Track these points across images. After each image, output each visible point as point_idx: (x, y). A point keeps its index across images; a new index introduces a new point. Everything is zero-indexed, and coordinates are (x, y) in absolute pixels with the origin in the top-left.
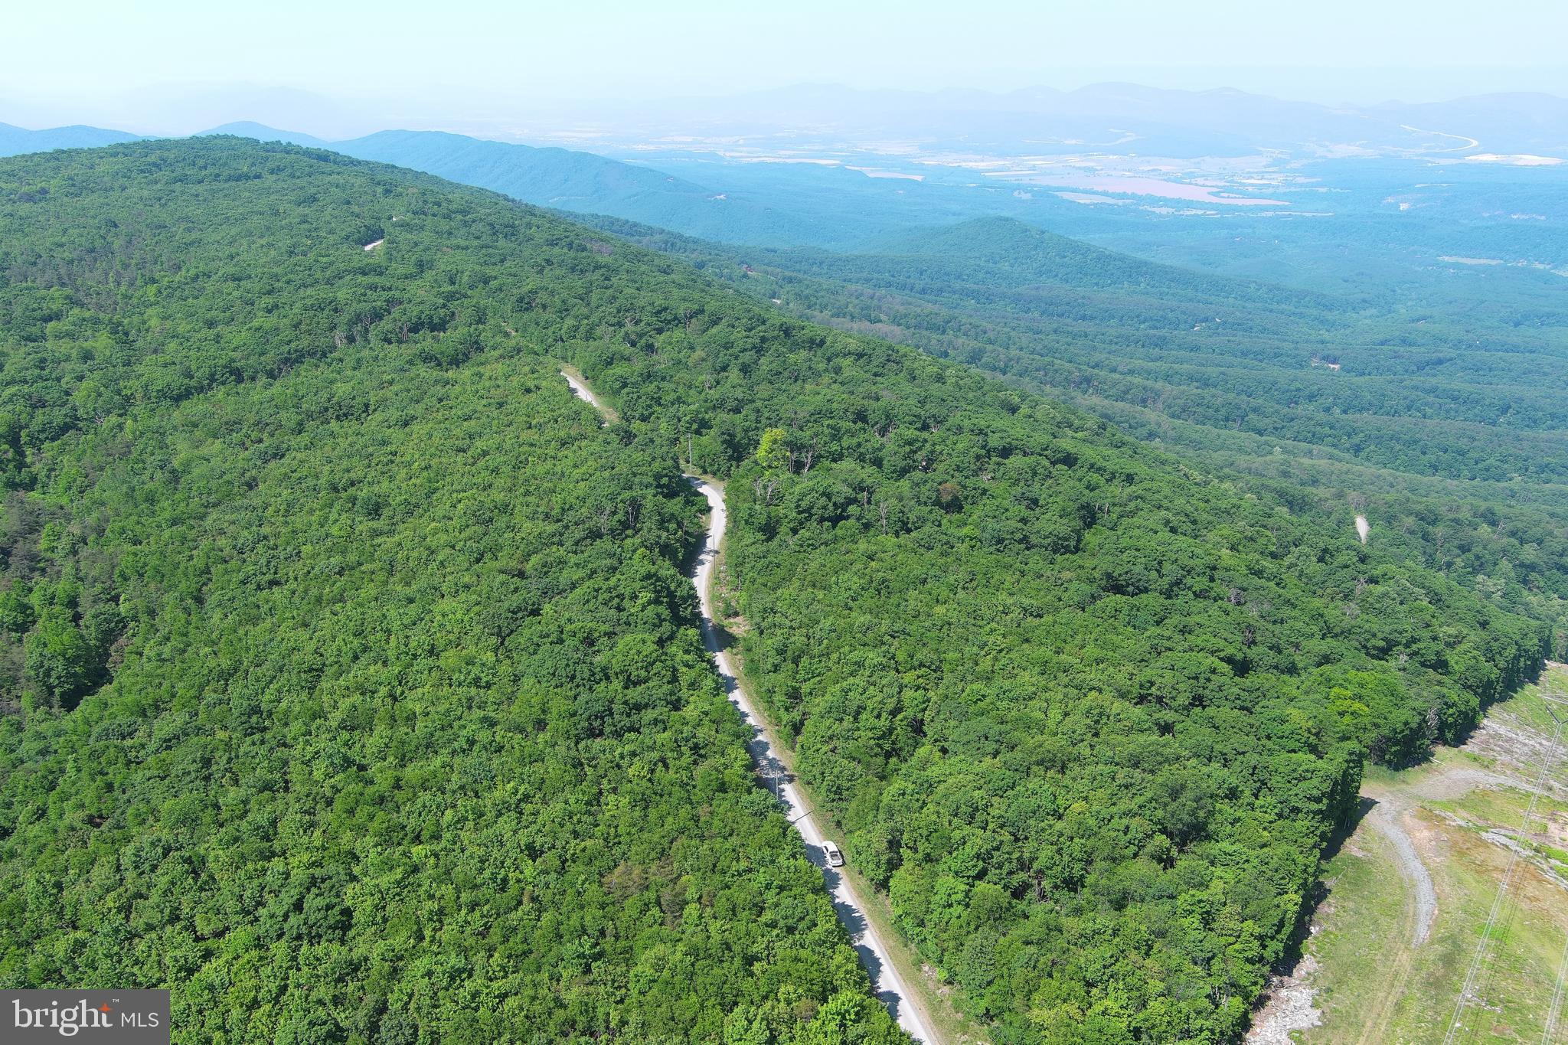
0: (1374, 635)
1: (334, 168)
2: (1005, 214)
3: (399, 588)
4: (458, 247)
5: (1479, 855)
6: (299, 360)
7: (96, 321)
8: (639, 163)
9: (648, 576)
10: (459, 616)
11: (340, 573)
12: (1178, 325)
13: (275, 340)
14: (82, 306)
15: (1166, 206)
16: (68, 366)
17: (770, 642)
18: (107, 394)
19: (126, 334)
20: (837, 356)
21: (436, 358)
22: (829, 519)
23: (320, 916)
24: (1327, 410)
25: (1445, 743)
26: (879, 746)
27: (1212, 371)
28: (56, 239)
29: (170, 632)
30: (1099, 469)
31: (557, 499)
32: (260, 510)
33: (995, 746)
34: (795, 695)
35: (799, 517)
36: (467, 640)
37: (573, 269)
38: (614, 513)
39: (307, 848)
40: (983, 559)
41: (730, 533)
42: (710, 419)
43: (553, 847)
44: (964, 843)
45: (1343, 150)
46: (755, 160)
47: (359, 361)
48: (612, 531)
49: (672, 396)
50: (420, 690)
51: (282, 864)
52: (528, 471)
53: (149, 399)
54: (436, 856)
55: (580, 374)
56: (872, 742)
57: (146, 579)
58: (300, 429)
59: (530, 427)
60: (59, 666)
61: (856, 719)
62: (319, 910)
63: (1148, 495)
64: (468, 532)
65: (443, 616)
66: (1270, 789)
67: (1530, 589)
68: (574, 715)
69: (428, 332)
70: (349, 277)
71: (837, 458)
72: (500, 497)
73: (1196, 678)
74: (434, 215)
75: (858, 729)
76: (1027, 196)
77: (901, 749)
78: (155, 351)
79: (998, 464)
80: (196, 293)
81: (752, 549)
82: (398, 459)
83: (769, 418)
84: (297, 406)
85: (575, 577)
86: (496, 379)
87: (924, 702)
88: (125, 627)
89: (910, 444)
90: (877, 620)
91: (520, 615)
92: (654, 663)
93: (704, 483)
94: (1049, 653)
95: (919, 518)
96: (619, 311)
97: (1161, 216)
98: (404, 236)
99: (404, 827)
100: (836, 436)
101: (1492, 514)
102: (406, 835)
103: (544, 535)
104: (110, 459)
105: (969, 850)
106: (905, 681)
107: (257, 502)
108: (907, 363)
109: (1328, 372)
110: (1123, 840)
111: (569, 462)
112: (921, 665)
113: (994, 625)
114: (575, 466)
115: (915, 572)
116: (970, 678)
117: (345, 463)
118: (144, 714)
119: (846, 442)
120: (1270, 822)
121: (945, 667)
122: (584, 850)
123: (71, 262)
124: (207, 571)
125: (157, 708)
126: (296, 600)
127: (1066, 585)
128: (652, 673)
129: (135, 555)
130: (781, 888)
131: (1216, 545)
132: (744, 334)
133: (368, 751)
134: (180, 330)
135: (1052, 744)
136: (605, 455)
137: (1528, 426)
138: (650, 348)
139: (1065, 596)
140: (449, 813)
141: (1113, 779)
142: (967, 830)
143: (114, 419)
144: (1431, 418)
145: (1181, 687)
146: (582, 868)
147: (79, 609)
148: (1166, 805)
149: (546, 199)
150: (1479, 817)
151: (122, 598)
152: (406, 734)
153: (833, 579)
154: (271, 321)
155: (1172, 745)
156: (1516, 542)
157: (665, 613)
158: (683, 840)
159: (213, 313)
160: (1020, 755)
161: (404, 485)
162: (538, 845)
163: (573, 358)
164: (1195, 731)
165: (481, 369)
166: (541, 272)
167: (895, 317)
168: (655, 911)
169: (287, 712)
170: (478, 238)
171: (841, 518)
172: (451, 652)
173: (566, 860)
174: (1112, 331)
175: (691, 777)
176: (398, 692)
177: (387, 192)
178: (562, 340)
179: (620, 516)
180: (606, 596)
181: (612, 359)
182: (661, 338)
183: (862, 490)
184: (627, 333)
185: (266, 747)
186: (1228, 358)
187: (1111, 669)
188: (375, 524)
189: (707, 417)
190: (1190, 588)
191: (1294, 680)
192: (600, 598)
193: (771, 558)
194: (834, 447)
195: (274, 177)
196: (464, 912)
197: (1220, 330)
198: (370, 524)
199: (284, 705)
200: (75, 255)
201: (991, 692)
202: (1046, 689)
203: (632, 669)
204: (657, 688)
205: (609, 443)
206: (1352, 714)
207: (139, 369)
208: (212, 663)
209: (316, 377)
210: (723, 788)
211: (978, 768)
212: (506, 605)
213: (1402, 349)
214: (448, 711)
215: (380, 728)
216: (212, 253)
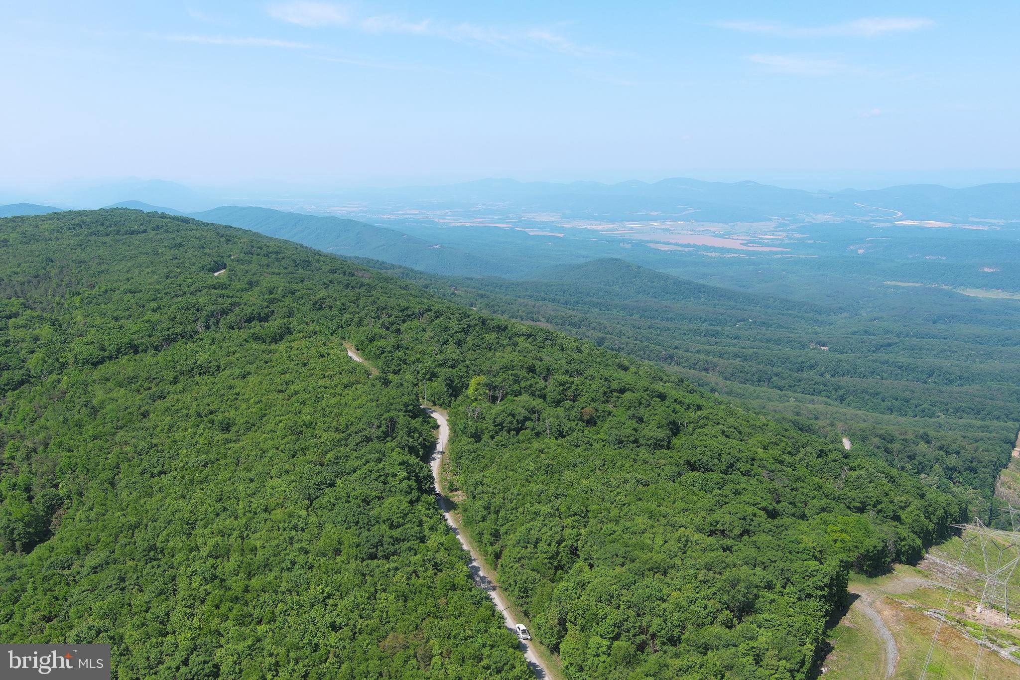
0: (854, 500)
1: (194, 227)
2: (615, 256)
3: (244, 474)
4: (274, 273)
5: (923, 624)
6: (175, 340)
7: (41, 318)
8: (385, 226)
9: (402, 463)
10: (282, 489)
11: (205, 466)
12: (726, 323)
13: (159, 328)
14: (32, 309)
15: (715, 252)
16: (24, 345)
17: (480, 502)
18: (50, 361)
19: (60, 326)
20: (515, 336)
21: (263, 338)
22: (514, 430)
23: (200, 668)
24: (822, 375)
25: (901, 562)
26: (550, 563)
27: (748, 351)
28: (13, 270)
29: (93, 505)
30: (680, 402)
31: (343, 419)
32: (151, 430)
33: (623, 560)
34: (496, 535)
35: (496, 428)
36: (289, 503)
37: (347, 287)
38: (379, 427)
39: (190, 629)
40: (611, 452)
41: (451, 440)
42: (437, 372)
43: (348, 624)
44: (606, 618)
45: (821, 218)
46: (458, 224)
47: (213, 340)
48: (378, 438)
49: (413, 359)
50: (259, 534)
51: (173, 638)
52: (324, 403)
53: (77, 364)
54: (273, 632)
55: (353, 347)
56: (546, 561)
57: (77, 473)
58: (176, 381)
59: (324, 377)
60: (20, 527)
61: (535, 547)
62: (199, 664)
63: (711, 417)
64: (287, 440)
65: (273, 489)
66: (792, 583)
67: (954, 484)
68: (358, 546)
69: (258, 322)
70: (206, 290)
71: (518, 394)
72: (308, 418)
73: (744, 519)
74: (258, 255)
75: (537, 553)
76: (629, 246)
77: (564, 565)
78: (81, 335)
79: (618, 397)
80: (106, 301)
81: (467, 447)
82: (240, 397)
83: (474, 371)
84: (174, 367)
85: (355, 465)
86: (302, 349)
87: (578, 536)
88: (62, 503)
89: (562, 385)
90: (546, 488)
91: (323, 486)
92: (408, 514)
93: (435, 411)
94: (654, 506)
95: (570, 428)
96: (378, 309)
97: (712, 257)
98: (239, 267)
99: (251, 615)
100: (517, 381)
101: (927, 436)
102: (253, 620)
103: (335, 440)
104: (52, 401)
105: (609, 621)
106: (566, 523)
107: (149, 425)
108: (558, 341)
109: (820, 351)
110: (704, 613)
111: (350, 398)
112: (575, 514)
113: (619, 490)
114: (354, 400)
115: (569, 460)
116: (605, 520)
117: (206, 400)
118: (78, 552)
119: (523, 384)
120: (794, 603)
121: (590, 514)
122: (367, 626)
123: (23, 283)
124: (118, 466)
125: (87, 548)
126: (177, 482)
127: (662, 467)
128: (407, 520)
129: (70, 458)
130: (492, 647)
131: (754, 445)
132: (457, 322)
133: (226, 570)
134: (96, 323)
135: (658, 557)
136: (372, 393)
137: (946, 384)
138: (398, 331)
139: (662, 474)
140: (281, 606)
141: (696, 578)
142: (608, 609)
143: (54, 377)
144: (886, 379)
145: (736, 524)
146: (366, 636)
147: (32, 493)
148: (729, 591)
149: (327, 247)
150: (923, 604)
151: (60, 486)
152: (251, 559)
153: (518, 464)
154: (156, 317)
155: (731, 558)
156: (943, 454)
157: (414, 484)
158: (430, 619)
159: (118, 312)
160: (638, 564)
161: (245, 413)
162: (337, 624)
163: (349, 338)
164: (744, 549)
165: (292, 344)
166: (327, 288)
167: (549, 318)
168: (413, 661)
169: (173, 548)
170: (286, 268)
171: (521, 429)
172: (278, 510)
173: (356, 633)
174: (685, 327)
175: (433, 583)
176: (245, 535)
177: (228, 241)
178: (342, 327)
179: (383, 429)
180: (377, 475)
181: (374, 338)
182: (405, 325)
183: (534, 412)
184: (383, 322)
185: (162, 569)
186: (758, 343)
187: (693, 515)
188: (227, 436)
189: (436, 370)
190: (739, 469)
191: (805, 523)
192: (373, 476)
193: (478, 452)
194: (516, 387)
195: (155, 232)
196: (292, 663)
197: (752, 326)
198: (224, 436)
199: (171, 544)
200: (26, 279)
201: (619, 529)
202: (653, 527)
203: (394, 518)
204: (411, 529)
205: (374, 386)
206: (841, 541)
207: (71, 346)
208: (123, 520)
209: (186, 350)
210: (454, 588)
211: (611, 572)
212: (313, 480)
213: (865, 337)
214: (278, 546)
215: (235, 557)
216: (116, 278)
